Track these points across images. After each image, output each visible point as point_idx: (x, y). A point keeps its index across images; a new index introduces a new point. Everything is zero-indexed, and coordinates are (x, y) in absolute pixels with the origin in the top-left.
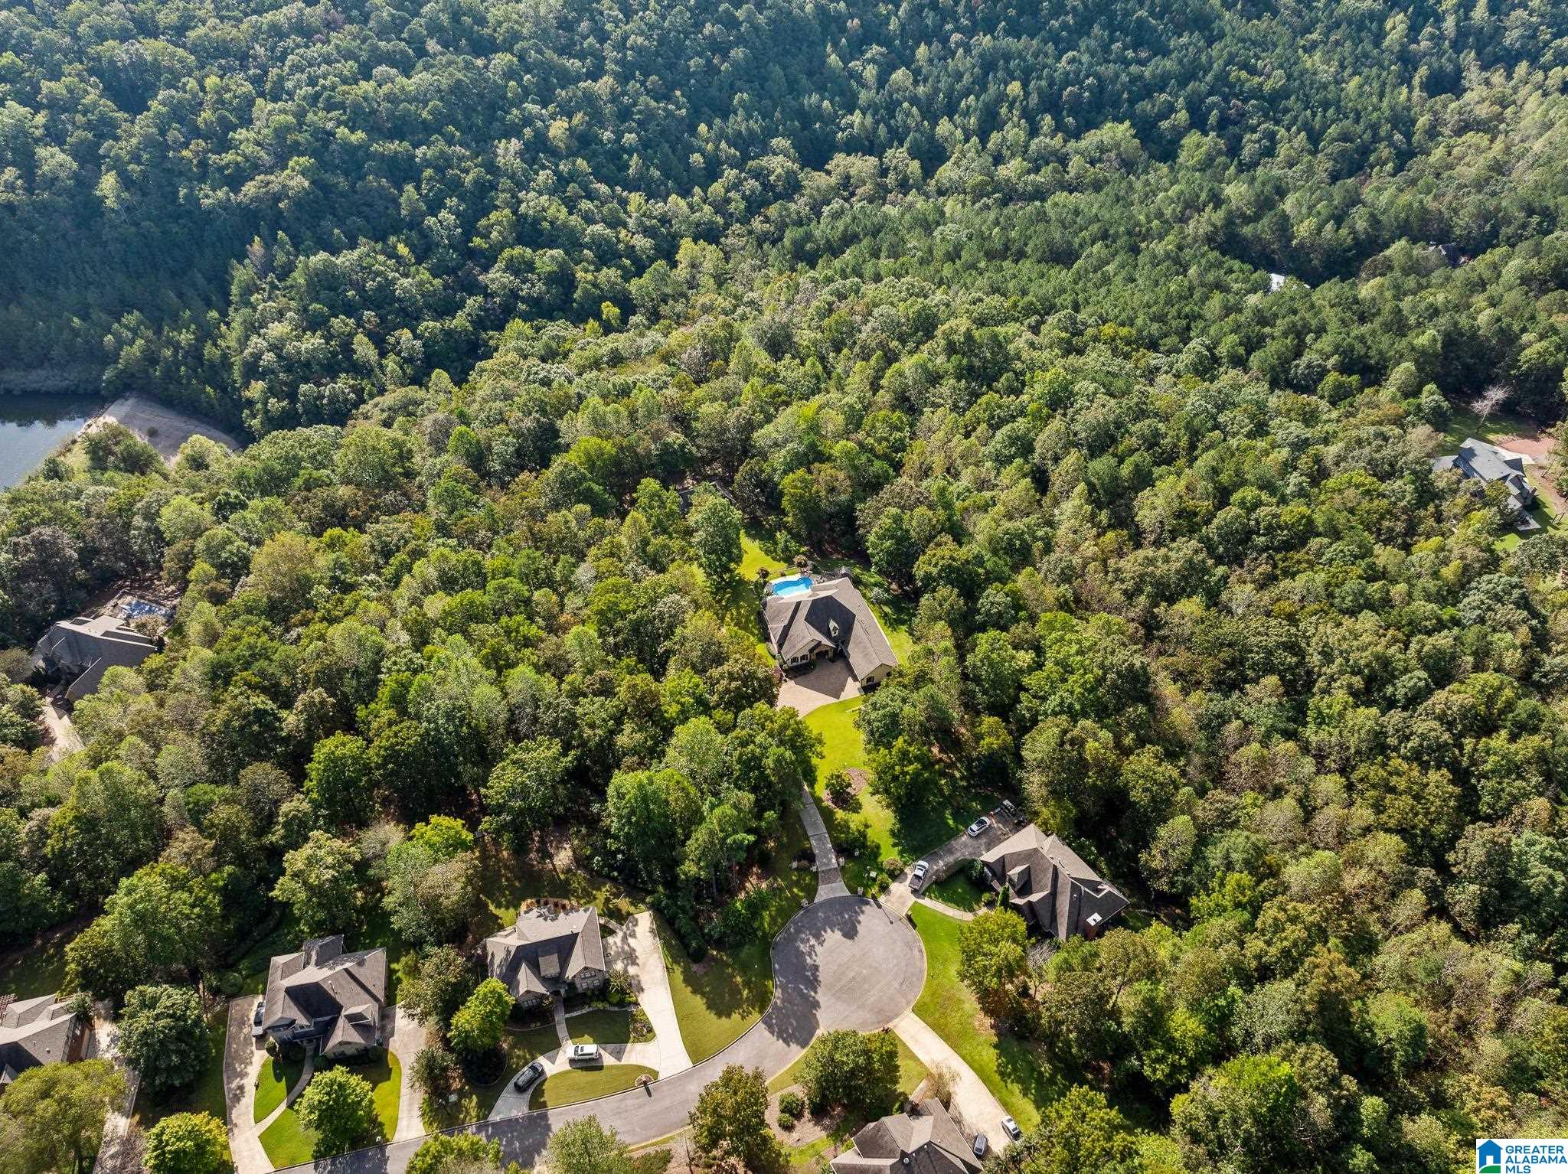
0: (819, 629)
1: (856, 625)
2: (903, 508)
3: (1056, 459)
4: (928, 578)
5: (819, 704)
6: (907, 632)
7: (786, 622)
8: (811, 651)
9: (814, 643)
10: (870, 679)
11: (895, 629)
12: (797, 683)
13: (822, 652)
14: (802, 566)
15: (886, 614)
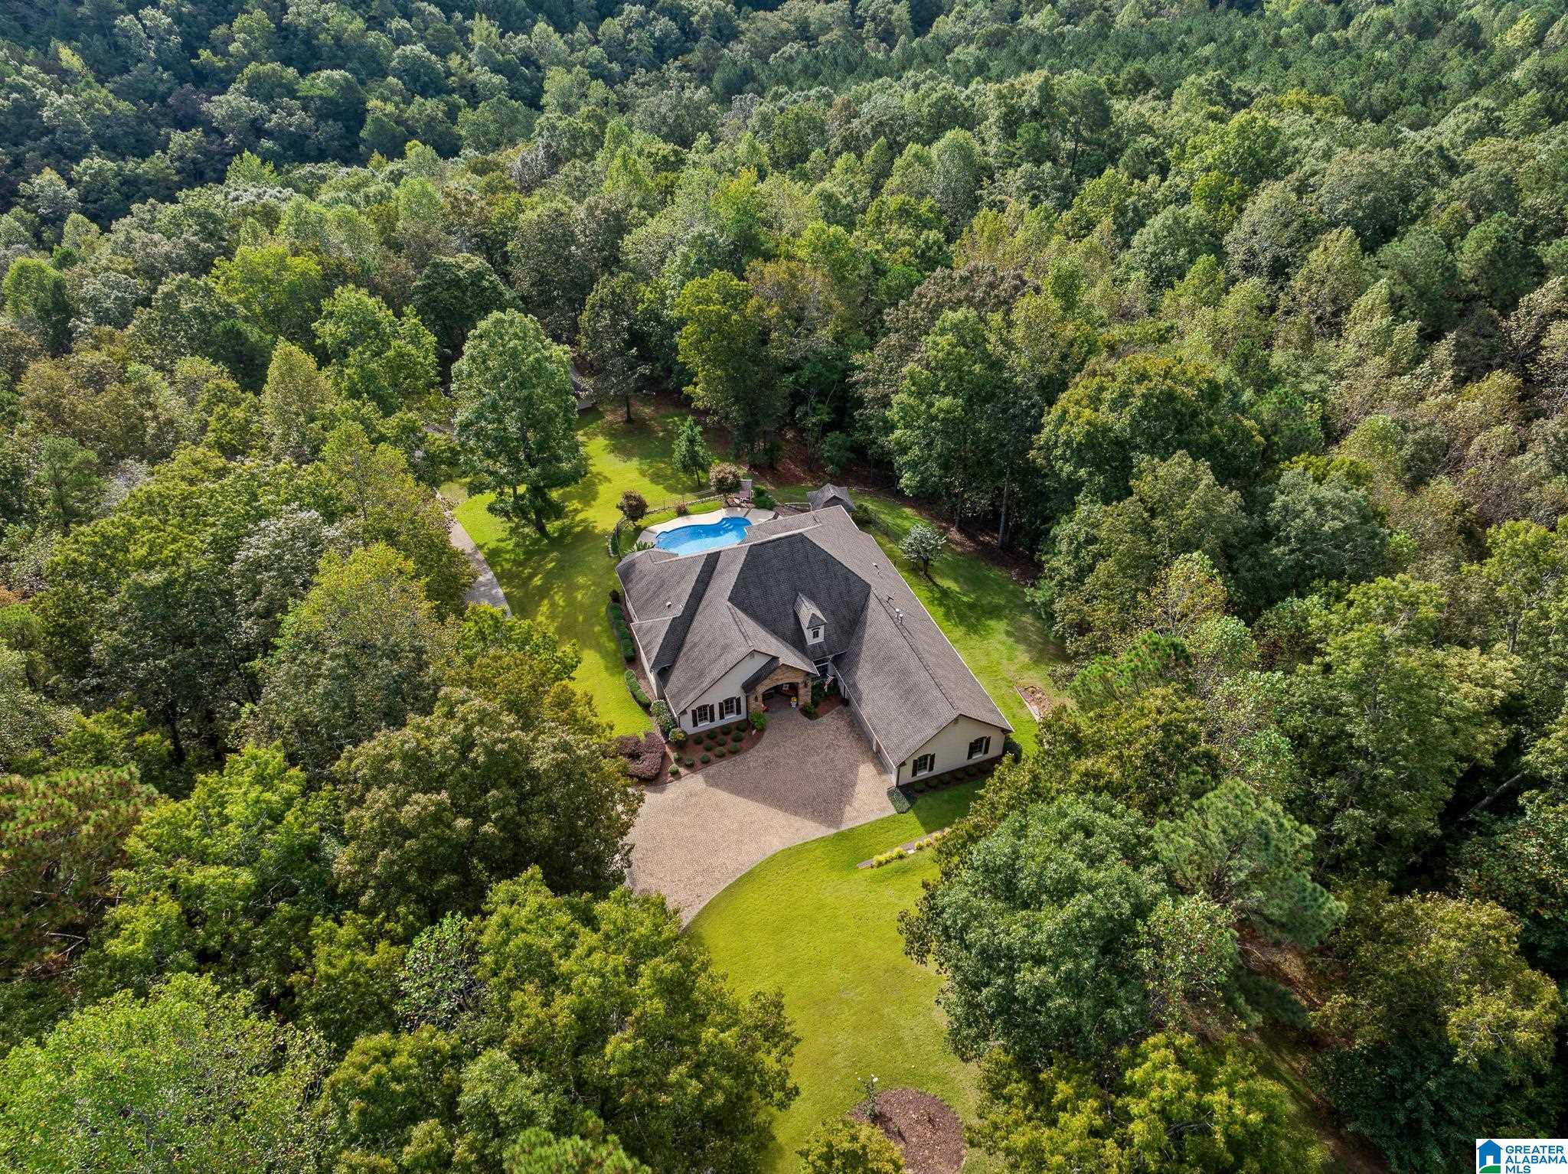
0: (769, 624)
1: (876, 611)
2: (979, 308)
6: (1008, 633)
7: (678, 610)
8: (749, 686)
9: (759, 663)
10: (923, 762)
11: (973, 629)
12: (713, 782)
13: (778, 689)
14: (727, 488)
15: (945, 593)
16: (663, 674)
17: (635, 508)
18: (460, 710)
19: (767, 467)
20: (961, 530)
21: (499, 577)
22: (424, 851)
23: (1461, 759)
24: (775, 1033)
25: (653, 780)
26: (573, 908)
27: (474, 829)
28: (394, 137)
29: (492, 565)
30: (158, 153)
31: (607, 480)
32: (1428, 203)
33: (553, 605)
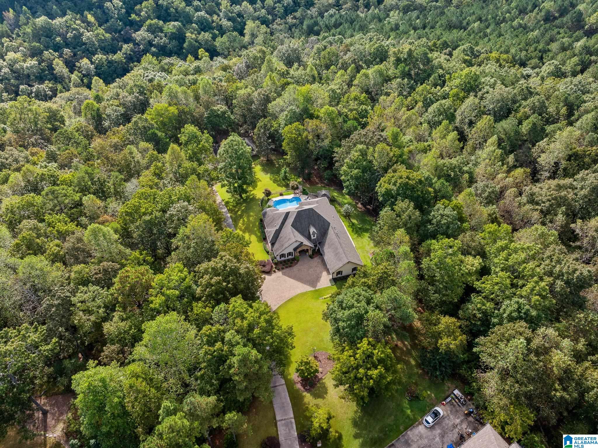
0: (302, 233)
1: (331, 232)
2: (367, 145)
3: (471, 124)
4: (388, 194)
5: (299, 291)
6: (369, 237)
7: (277, 227)
8: (295, 249)
9: (298, 244)
10: (339, 273)
11: (359, 235)
12: (284, 274)
13: (304, 250)
14: (295, 188)
15: (353, 224)
16: (273, 244)
17: (268, 193)
18: (224, 258)
19: (308, 179)
20: (362, 204)
21: (229, 210)
22: (216, 290)
23: (464, 283)
24: (290, 334)
25: (269, 273)
26: (248, 304)
27: (227, 285)
28: (195, 47)
29: (227, 206)
30: (119, 52)
31: (260, 181)
32: (520, 105)
33: (244, 221)
